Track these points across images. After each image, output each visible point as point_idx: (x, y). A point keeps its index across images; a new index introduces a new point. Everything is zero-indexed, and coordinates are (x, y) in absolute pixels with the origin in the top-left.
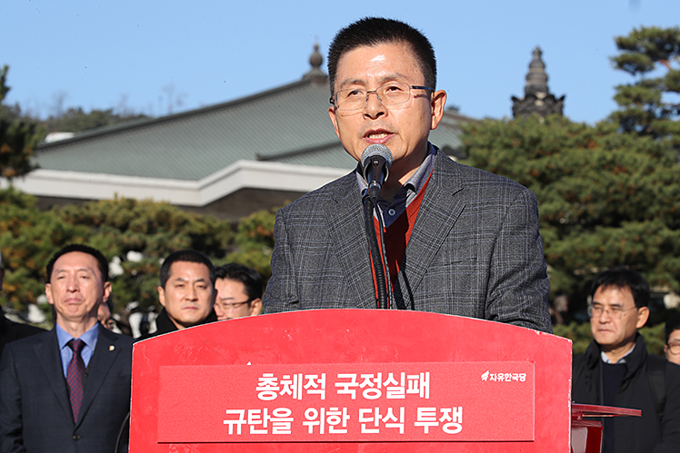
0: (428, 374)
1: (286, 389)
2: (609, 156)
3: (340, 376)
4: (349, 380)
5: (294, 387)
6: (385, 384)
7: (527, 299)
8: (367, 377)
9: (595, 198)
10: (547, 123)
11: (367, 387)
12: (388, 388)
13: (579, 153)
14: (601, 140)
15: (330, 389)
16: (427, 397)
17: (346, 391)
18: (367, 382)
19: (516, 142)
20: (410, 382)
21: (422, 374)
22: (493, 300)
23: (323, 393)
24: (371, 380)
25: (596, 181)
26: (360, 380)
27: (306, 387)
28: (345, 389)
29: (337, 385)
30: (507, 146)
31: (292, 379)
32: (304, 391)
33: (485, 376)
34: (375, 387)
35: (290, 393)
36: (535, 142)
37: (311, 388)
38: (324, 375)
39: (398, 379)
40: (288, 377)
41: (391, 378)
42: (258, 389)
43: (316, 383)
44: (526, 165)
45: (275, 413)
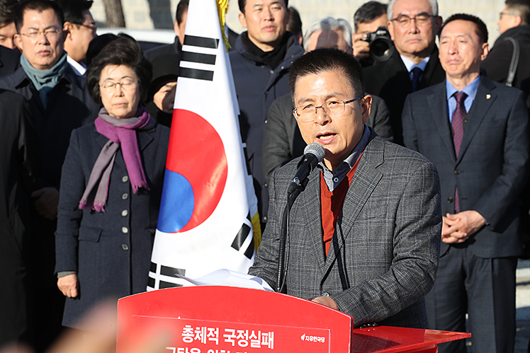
0: (273, 333)
1: (198, 336)
3: (226, 330)
4: (231, 333)
5: (202, 335)
6: (250, 337)
8: (240, 332)
11: (241, 339)
12: (252, 341)
15: (221, 339)
16: (272, 348)
17: (229, 340)
18: (240, 335)
20: (263, 337)
21: (270, 333)
23: (217, 340)
24: (243, 334)
26: (237, 334)
27: (208, 336)
28: (229, 339)
29: (225, 336)
31: (201, 330)
32: (207, 338)
33: (303, 338)
34: (245, 339)
35: (200, 339)
37: (211, 337)
38: (218, 329)
39: (257, 335)
40: (199, 328)
41: (253, 335)
42: (183, 335)
43: (212, 334)
45: (192, 350)
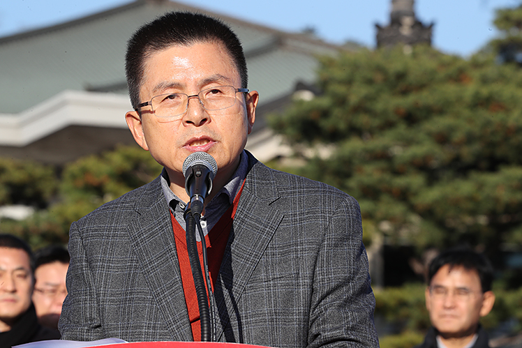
2: (485, 91)
7: (352, 316)
9: (470, 139)
10: (414, 55)
13: (451, 90)
14: (476, 74)
19: (379, 77)
22: (316, 318)
25: (470, 121)
30: (370, 82)
36: (401, 76)
44: (391, 103)
